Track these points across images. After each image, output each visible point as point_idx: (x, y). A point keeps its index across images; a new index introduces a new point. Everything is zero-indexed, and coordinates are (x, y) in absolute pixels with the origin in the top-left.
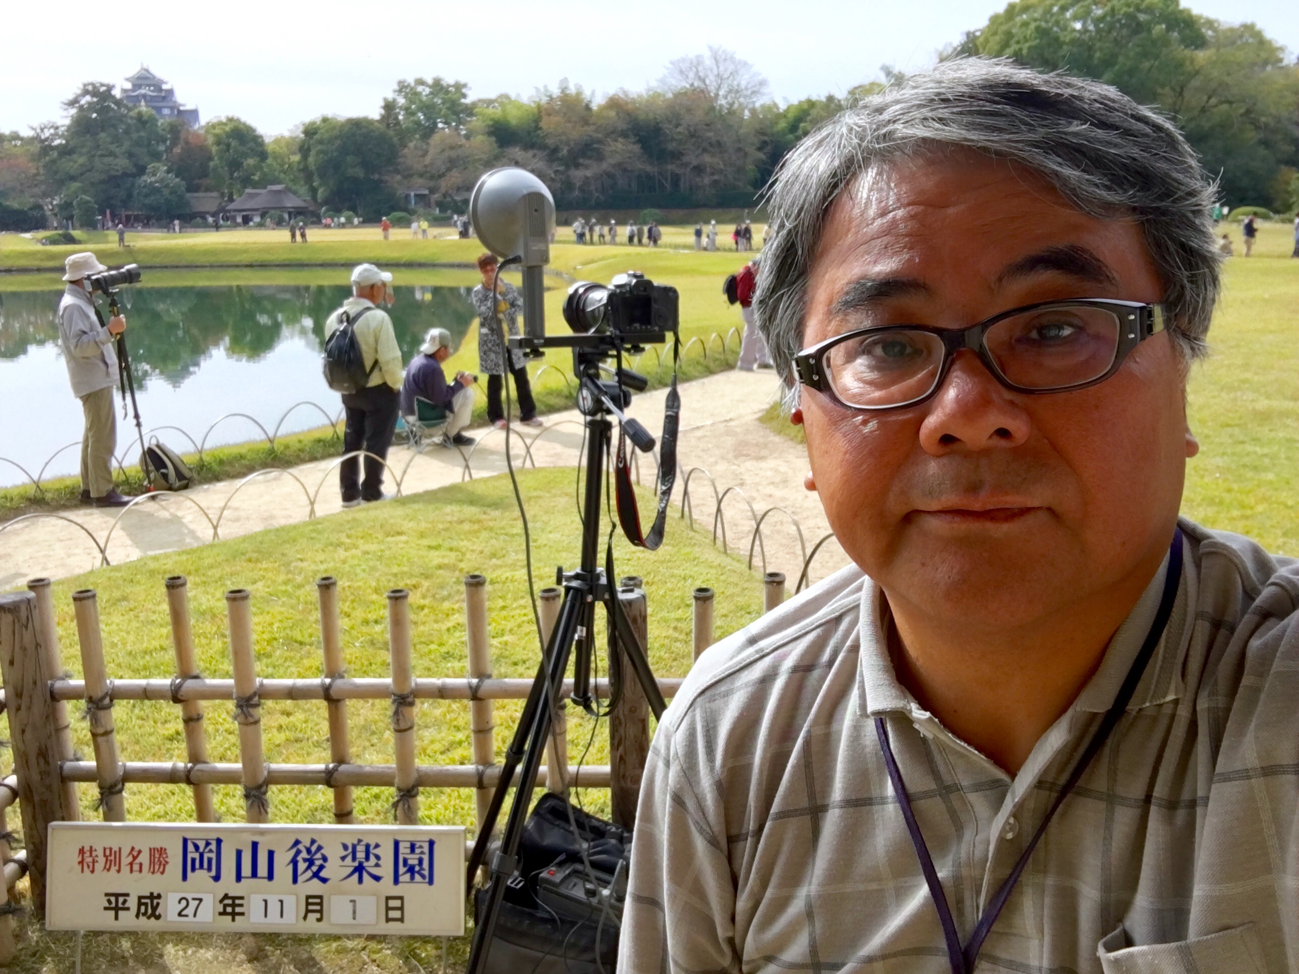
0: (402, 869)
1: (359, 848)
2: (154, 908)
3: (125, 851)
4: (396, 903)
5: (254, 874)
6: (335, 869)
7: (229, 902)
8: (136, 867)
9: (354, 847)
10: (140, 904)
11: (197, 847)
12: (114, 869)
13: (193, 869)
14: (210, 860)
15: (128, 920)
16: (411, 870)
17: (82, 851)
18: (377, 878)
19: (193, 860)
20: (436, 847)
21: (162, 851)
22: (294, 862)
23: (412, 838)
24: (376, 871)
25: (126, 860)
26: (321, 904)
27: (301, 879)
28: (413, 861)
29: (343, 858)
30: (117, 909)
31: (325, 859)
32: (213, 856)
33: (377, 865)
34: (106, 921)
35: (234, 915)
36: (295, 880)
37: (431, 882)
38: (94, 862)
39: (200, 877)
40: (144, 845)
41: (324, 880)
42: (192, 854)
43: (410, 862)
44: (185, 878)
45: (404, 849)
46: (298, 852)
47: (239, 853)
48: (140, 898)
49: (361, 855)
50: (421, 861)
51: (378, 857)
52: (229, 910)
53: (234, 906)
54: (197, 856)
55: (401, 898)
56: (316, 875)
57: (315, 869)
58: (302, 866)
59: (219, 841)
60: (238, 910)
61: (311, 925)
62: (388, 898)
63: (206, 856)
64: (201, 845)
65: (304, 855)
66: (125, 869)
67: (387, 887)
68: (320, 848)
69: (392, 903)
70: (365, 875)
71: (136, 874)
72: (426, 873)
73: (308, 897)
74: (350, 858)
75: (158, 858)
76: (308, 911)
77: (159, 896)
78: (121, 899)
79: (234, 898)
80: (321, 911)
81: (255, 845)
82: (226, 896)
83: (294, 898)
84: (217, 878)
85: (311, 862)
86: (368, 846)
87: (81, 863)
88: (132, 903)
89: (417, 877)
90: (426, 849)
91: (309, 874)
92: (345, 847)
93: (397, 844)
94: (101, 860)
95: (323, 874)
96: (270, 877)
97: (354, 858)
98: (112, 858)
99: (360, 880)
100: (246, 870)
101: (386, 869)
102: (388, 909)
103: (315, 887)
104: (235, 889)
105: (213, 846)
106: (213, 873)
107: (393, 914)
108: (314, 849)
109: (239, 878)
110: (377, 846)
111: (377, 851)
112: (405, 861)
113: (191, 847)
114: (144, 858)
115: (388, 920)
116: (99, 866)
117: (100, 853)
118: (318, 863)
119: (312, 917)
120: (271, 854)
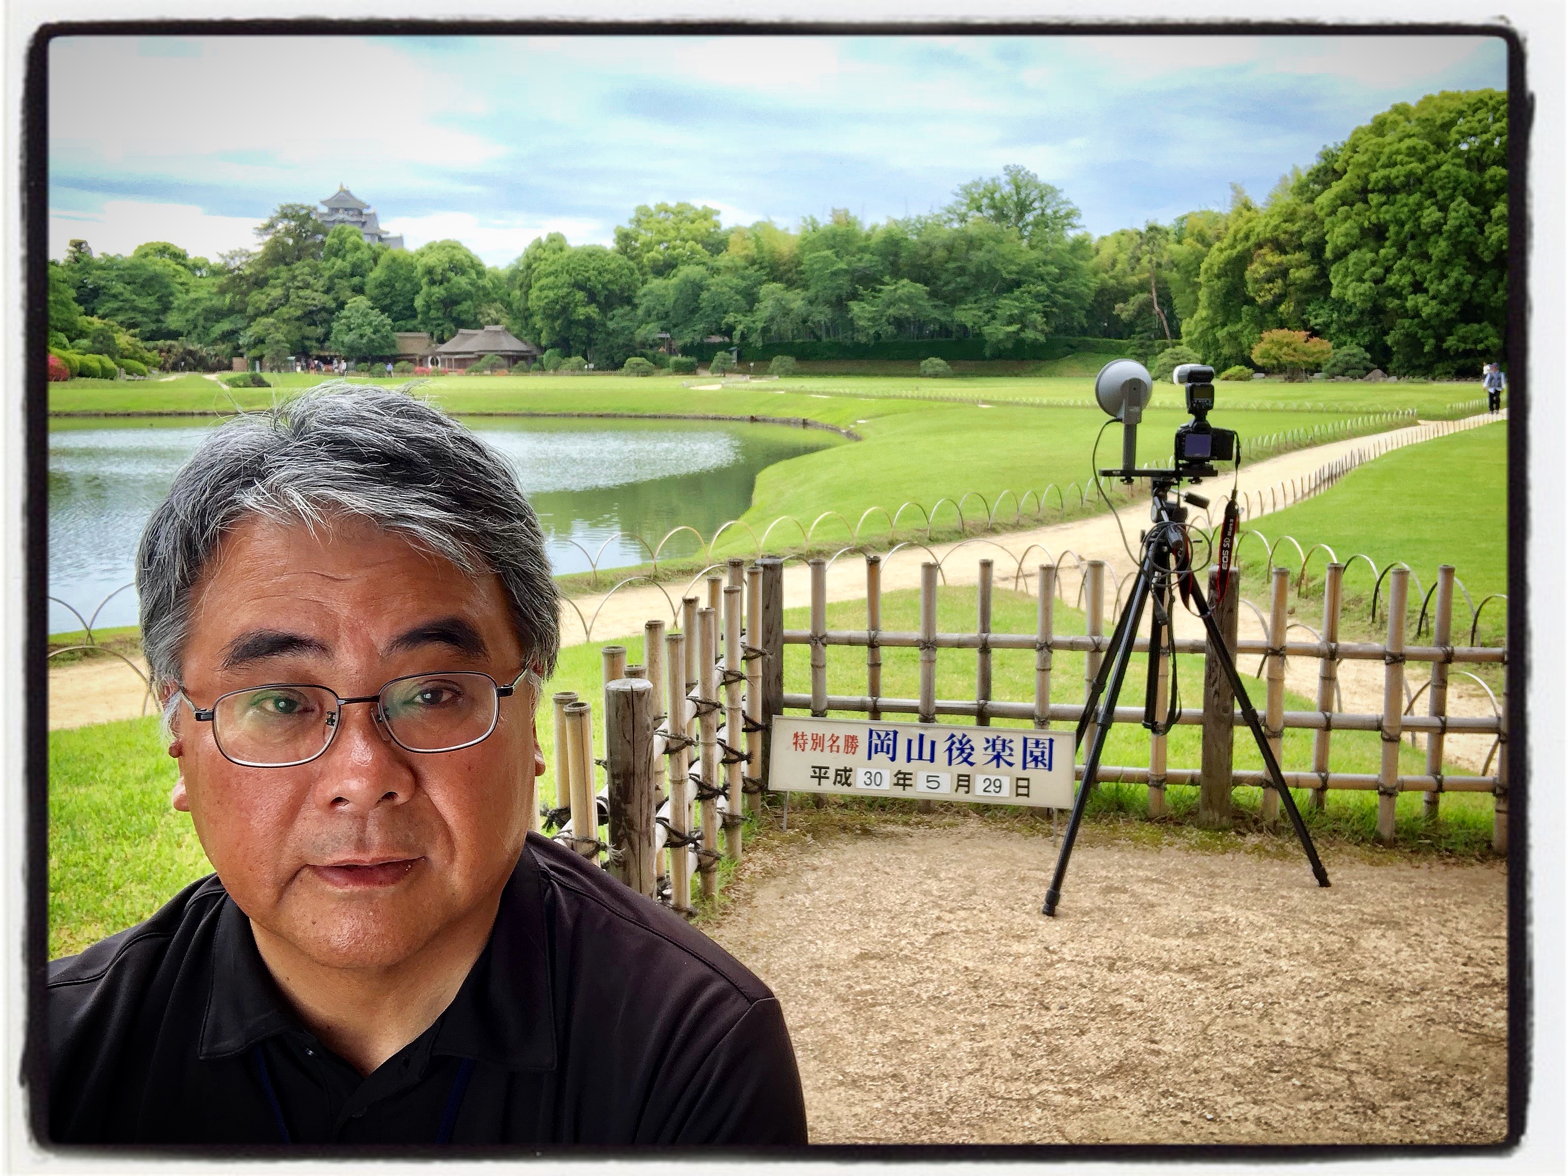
0: (1029, 759)
1: (999, 742)
2: (847, 779)
3: (827, 737)
4: (1024, 783)
5: (920, 758)
6: (980, 755)
7: (901, 776)
8: (835, 749)
9: (994, 741)
10: (837, 775)
11: (879, 736)
12: (819, 749)
13: (876, 752)
14: (888, 746)
15: (828, 787)
16: (1036, 759)
17: (796, 736)
18: (1010, 764)
19: (876, 745)
20: (1054, 744)
21: (854, 738)
22: (950, 750)
23: (1037, 736)
24: (1009, 759)
25: (828, 743)
26: (968, 781)
27: (954, 762)
28: (1037, 753)
29: (986, 749)
30: (820, 778)
31: (972, 749)
32: (891, 743)
33: (1011, 755)
34: (812, 786)
35: (904, 785)
36: (950, 763)
37: (1050, 769)
38: (805, 743)
39: (882, 758)
40: (842, 732)
41: (971, 764)
42: (875, 741)
43: (1035, 754)
44: (870, 758)
45: (1031, 744)
46: (953, 743)
47: (910, 742)
48: (837, 770)
49: (999, 747)
50: (1043, 753)
51: (1011, 749)
52: (901, 782)
53: (905, 779)
54: (879, 742)
55: (1028, 779)
56: (965, 760)
57: (965, 755)
58: (955, 753)
59: (895, 733)
60: (907, 782)
61: (961, 796)
62: (1018, 779)
63: (886, 742)
64: (883, 735)
65: (957, 745)
66: (827, 750)
67: (1017, 770)
68: (969, 741)
69: (1021, 783)
70: (1002, 762)
71: (834, 753)
72: (1047, 762)
73: (960, 776)
74: (990, 749)
75: (851, 743)
76: (959, 786)
77: (851, 770)
78: (823, 771)
79: (905, 774)
80: (968, 786)
81: (921, 737)
82: (899, 773)
83: (948, 776)
84: (893, 759)
85: (962, 750)
86: (1004, 741)
87: (795, 743)
88: (831, 774)
89: (1040, 765)
90: (1047, 745)
91: (960, 759)
92: (988, 741)
93: (1025, 740)
94: (810, 742)
95: (970, 759)
96: (932, 760)
97: (994, 750)
98: (818, 742)
99: (998, 766)
100: (915, 753)
101: (1017, 758)
102: (1018, 787)
103: (965, 769)
104: (906, 768)
105: (891, 736)
106: (891, 755)
107: (1021, 791)
108: (964, 741)
109: (909, 759)
110: (1011, 741)
111: (1010, 745)
112: (1032, 752)
113: (875, 736)
114: (841, 743)
115: (1018, 795)
116: (809, 746)
117: (809, 738)
118: (968, 751)
119: (962, 790)
120: (933, 744)
